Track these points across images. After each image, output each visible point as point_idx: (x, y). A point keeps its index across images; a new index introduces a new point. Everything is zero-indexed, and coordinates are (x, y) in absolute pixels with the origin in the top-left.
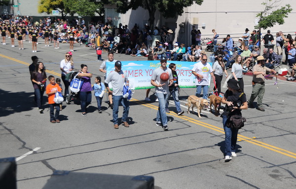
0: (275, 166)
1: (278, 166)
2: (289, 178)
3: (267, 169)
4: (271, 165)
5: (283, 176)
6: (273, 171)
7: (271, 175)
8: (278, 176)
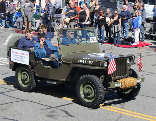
0: (52, 107)
1: (55, 107)
2: (64, 116)
3: (44, 110)
4: (49, 107)
5: (59, 115)
6: (50, 112)
7: (47, 115)
8: (54, 115)
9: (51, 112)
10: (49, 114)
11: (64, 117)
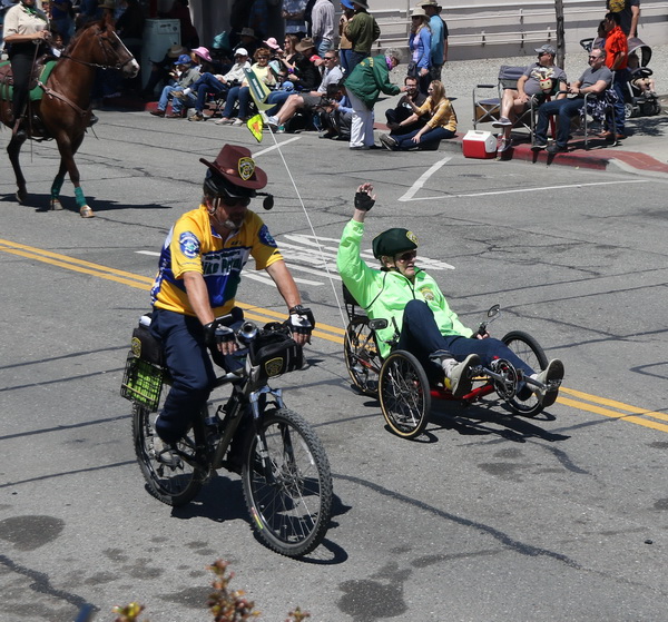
2: (550, 470)
3: (479, 448)
5: (530, 466)
6: (497, 455)
7: (486, 465)
8: (511, 467)
9: (504, 454)
10: (493, 462)
11: (548, 475)
